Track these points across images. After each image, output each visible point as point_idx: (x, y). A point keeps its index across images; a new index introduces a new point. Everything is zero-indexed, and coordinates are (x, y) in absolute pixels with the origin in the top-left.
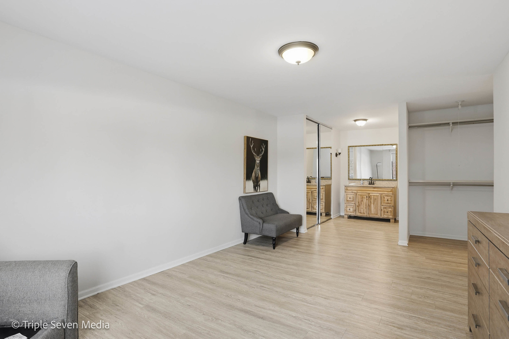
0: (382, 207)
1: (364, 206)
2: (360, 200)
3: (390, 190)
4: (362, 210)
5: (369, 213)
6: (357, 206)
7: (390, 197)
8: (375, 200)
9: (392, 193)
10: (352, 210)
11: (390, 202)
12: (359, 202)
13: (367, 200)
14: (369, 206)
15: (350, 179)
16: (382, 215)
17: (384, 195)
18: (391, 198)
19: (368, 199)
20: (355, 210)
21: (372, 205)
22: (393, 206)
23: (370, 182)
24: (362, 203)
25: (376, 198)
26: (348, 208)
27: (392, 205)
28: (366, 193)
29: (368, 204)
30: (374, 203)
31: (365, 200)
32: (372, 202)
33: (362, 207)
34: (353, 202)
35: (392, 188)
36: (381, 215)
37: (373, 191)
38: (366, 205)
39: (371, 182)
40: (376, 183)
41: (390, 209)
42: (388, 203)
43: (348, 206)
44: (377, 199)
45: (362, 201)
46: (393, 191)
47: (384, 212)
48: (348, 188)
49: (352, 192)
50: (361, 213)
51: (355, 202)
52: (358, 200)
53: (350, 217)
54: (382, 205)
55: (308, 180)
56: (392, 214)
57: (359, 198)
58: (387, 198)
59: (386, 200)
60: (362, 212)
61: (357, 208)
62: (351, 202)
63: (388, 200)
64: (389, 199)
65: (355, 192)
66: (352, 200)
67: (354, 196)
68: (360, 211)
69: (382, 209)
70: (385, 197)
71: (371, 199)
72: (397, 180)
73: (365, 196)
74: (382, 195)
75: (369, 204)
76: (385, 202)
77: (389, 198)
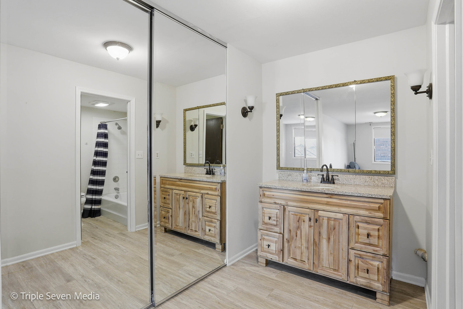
0: (352, 252)
1: (304, 242)
2: (293, 225)
3: (377, 206)
4: (298, 252)
5: (316, 263)
6: (285, 240)
7: (377, 227)
8: (332, 229)
9: (381, 215)
10: (273, 247)
11: (374, 240)
12: (290, 230)
13: (310, 226)
14: (316, 244)
15: (282, 169)
16: (352, 275)
17: (357, 218)
18: (378, 230)
19: (312, 224)
20: (283, 250)
21: (324, 242)
22: (384, 255)
23: (325, 176)
24: (299, 232)
25: (334, 225)
26: (266, 243)
27: (382, 253)
28: (308, 208)
29: (314, 239)
30: (329, 239)
31: (305, 227)
32: (324, 235)
33: (298, 244)
34: (277, 229)
35: (382, 201)
36: (348, 275)
37: (328, 204)
38: (308, 241)
39: (328, 176)
40: (338, 180)
41: (376, 263)
42: (370, 245)
43: (266, 237)
44: (337, 228)
45: (298, 228)
46: (385, 208)
47: (358, 267)
48: (267, 193)
49: (275, 203)
50: (295, 259)
51: (280, 229)
52: (289, 225)
53: (269, 263)
54: (353, 249)
55: (210, 169)
56: (380, 277)
57: (291, 221)
58: (365, 229)
59: (364, 235)
60: (298, 258)
61: (286, 245)
62: (273, 227)
63: (368, 235)
64: (372, 233)
65: (283, 202)
66: (275, 223)
67: (280, 213)
68: (294, 253)
69: (352, 258)
70: (360, 224)
71: (321, 226)
72: (394, 173)
73: (307, 218)
74: (351, 219)
75: (317, 240)
76: (360, 240)
77: (374, 229)
